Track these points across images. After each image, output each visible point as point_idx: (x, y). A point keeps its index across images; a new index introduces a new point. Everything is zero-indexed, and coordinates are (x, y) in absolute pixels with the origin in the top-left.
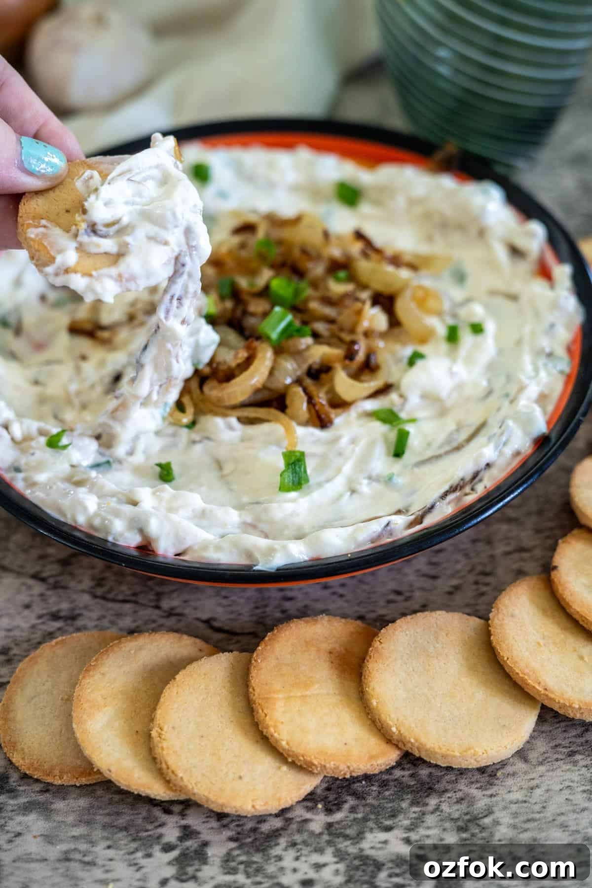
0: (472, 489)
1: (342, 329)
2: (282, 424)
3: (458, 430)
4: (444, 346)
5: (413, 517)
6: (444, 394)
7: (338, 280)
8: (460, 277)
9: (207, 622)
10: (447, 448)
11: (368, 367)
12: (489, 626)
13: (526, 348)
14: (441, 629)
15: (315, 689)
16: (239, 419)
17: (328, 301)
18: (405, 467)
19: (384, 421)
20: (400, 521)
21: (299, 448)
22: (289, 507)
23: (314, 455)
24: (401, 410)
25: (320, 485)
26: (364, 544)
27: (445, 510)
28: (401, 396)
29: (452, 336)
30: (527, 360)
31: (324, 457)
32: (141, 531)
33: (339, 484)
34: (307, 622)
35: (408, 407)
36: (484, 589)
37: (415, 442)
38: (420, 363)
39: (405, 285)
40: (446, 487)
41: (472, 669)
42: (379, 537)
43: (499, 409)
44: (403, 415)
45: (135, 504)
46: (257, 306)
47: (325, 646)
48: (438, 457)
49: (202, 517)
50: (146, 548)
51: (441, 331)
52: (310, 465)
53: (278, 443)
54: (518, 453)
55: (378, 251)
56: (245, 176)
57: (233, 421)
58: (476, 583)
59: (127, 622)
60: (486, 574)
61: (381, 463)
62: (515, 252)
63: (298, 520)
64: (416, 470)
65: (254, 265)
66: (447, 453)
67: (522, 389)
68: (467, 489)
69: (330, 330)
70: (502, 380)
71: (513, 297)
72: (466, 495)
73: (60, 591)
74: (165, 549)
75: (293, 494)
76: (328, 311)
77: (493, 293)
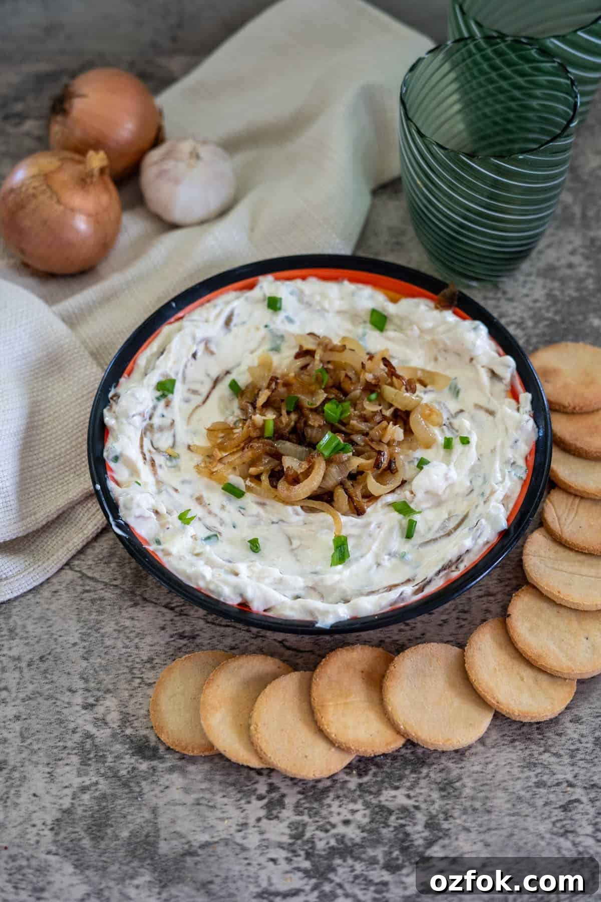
0: (457, 568)
1: (372, 440)
2: (330, 514)
3: (449, 519)
4: (442, 451)
5: (417, 587)
6: (440, 493)
7: (370, 400)
8: (456, 392)
9: (280, 642)
10: (442, 533)
11: (391, 469)
12: (464, 656)
13: (498, 457)
14: (433, 656)
15: (352, 698)
16: (302, 507)
17: (364, 419)
18: (414, 546)
19: (400, 511)
20: (408, 589)
21: (344, 533)
22: (337, 577)
23: (352, 536)
24: (412, 502)
25: (357, 560)
26: (385, 607)
27: (438, 584)
28: (412, 493)
29: (448, 444)
30: (497, 465)
31: (359, 537)
32: (241, 595)
33: (369, 558)
34: (347, 650)
35: (416, 500)
36: (463, 623)
37: (420, 527)
38: (425, 467)
39: (418, 404)
40: (439, 567)
41: (452, 685)
42: (395, 602)
43: (477, 506)
44: (412, 506)
45: (237, 574)
46: (315, 421)
47: (359, 667)
48: (435, 540)
49: (279, 584)
50: (244, 605)
51: (441, 440)
52: (350, 543)
53: (329, 528)
54: (487, 542)
55: (398, 377)
56: (305, 302)
57: (298, 508)
58: (458, 618)
59: (229, 641)
60: (465, 612)
61: (397, 543)
62: (494, 375)
63: (344, 586)
64: (421, 550)
65: (313, 388)
66: (441, 537)
67: (493, 492)
68: (453, 568)
69: (364, 441)
70: (481, 480)
71: (492, 413)
72: (453, 571)
73: (183, 617)
74: (257, 606)
75: (340, 567)
76: (363, 426)
77: (478, 406)
